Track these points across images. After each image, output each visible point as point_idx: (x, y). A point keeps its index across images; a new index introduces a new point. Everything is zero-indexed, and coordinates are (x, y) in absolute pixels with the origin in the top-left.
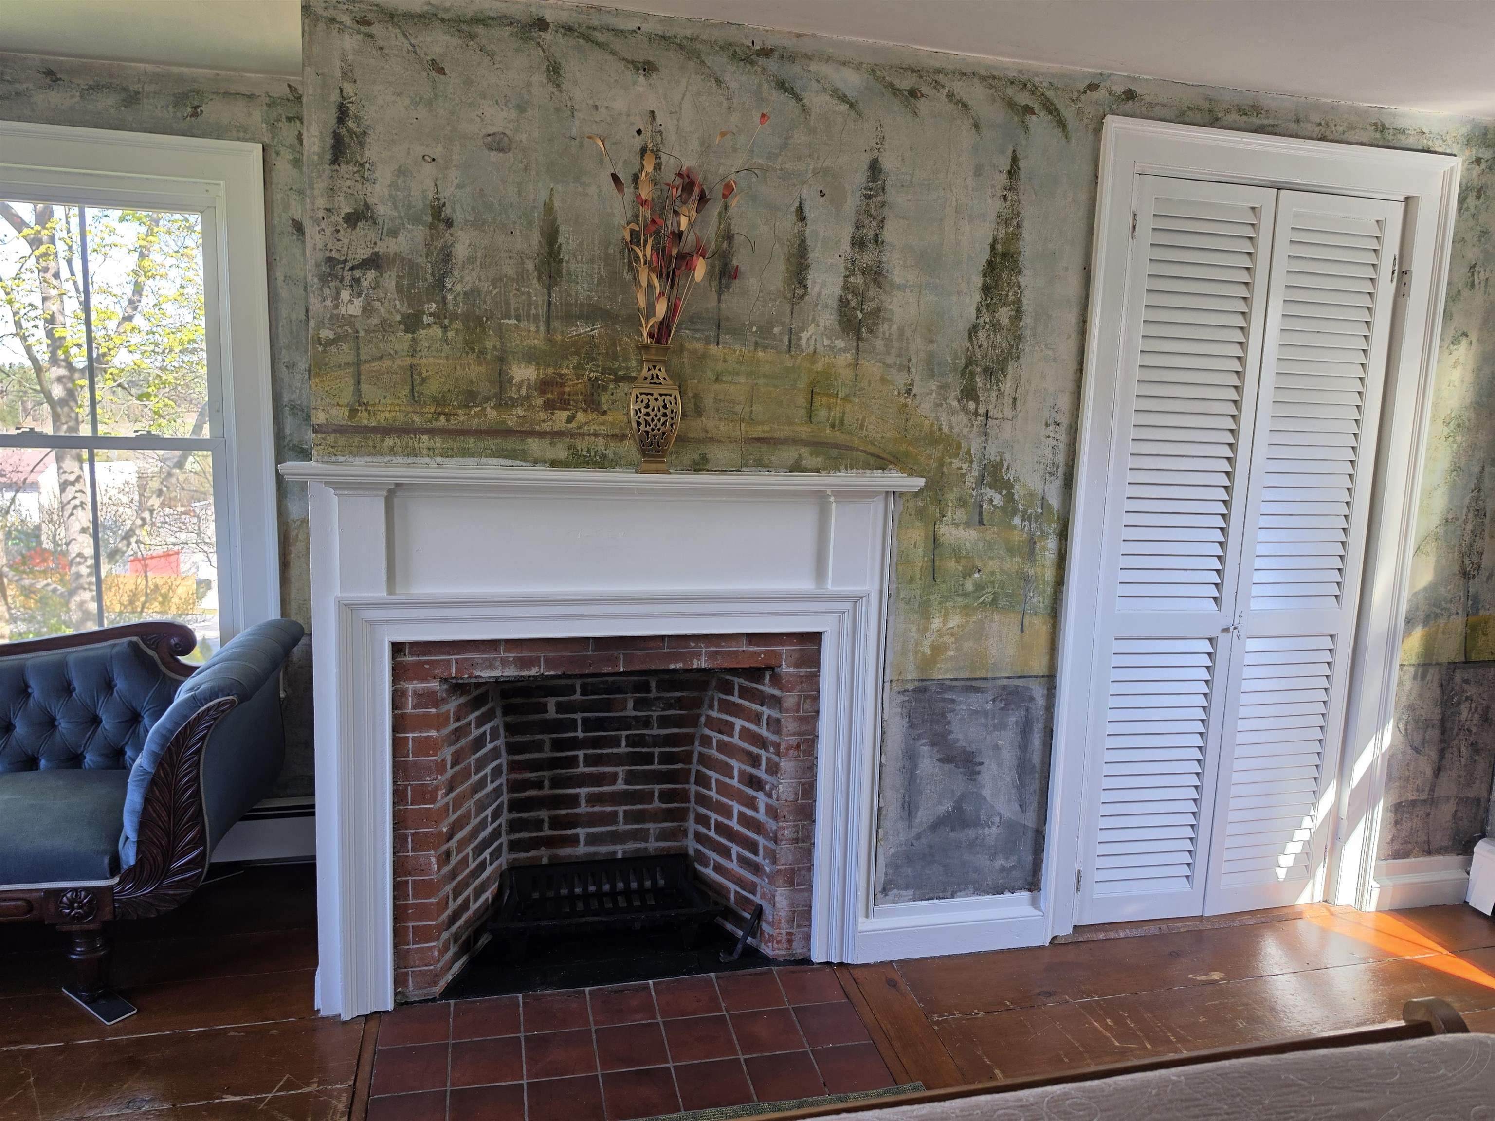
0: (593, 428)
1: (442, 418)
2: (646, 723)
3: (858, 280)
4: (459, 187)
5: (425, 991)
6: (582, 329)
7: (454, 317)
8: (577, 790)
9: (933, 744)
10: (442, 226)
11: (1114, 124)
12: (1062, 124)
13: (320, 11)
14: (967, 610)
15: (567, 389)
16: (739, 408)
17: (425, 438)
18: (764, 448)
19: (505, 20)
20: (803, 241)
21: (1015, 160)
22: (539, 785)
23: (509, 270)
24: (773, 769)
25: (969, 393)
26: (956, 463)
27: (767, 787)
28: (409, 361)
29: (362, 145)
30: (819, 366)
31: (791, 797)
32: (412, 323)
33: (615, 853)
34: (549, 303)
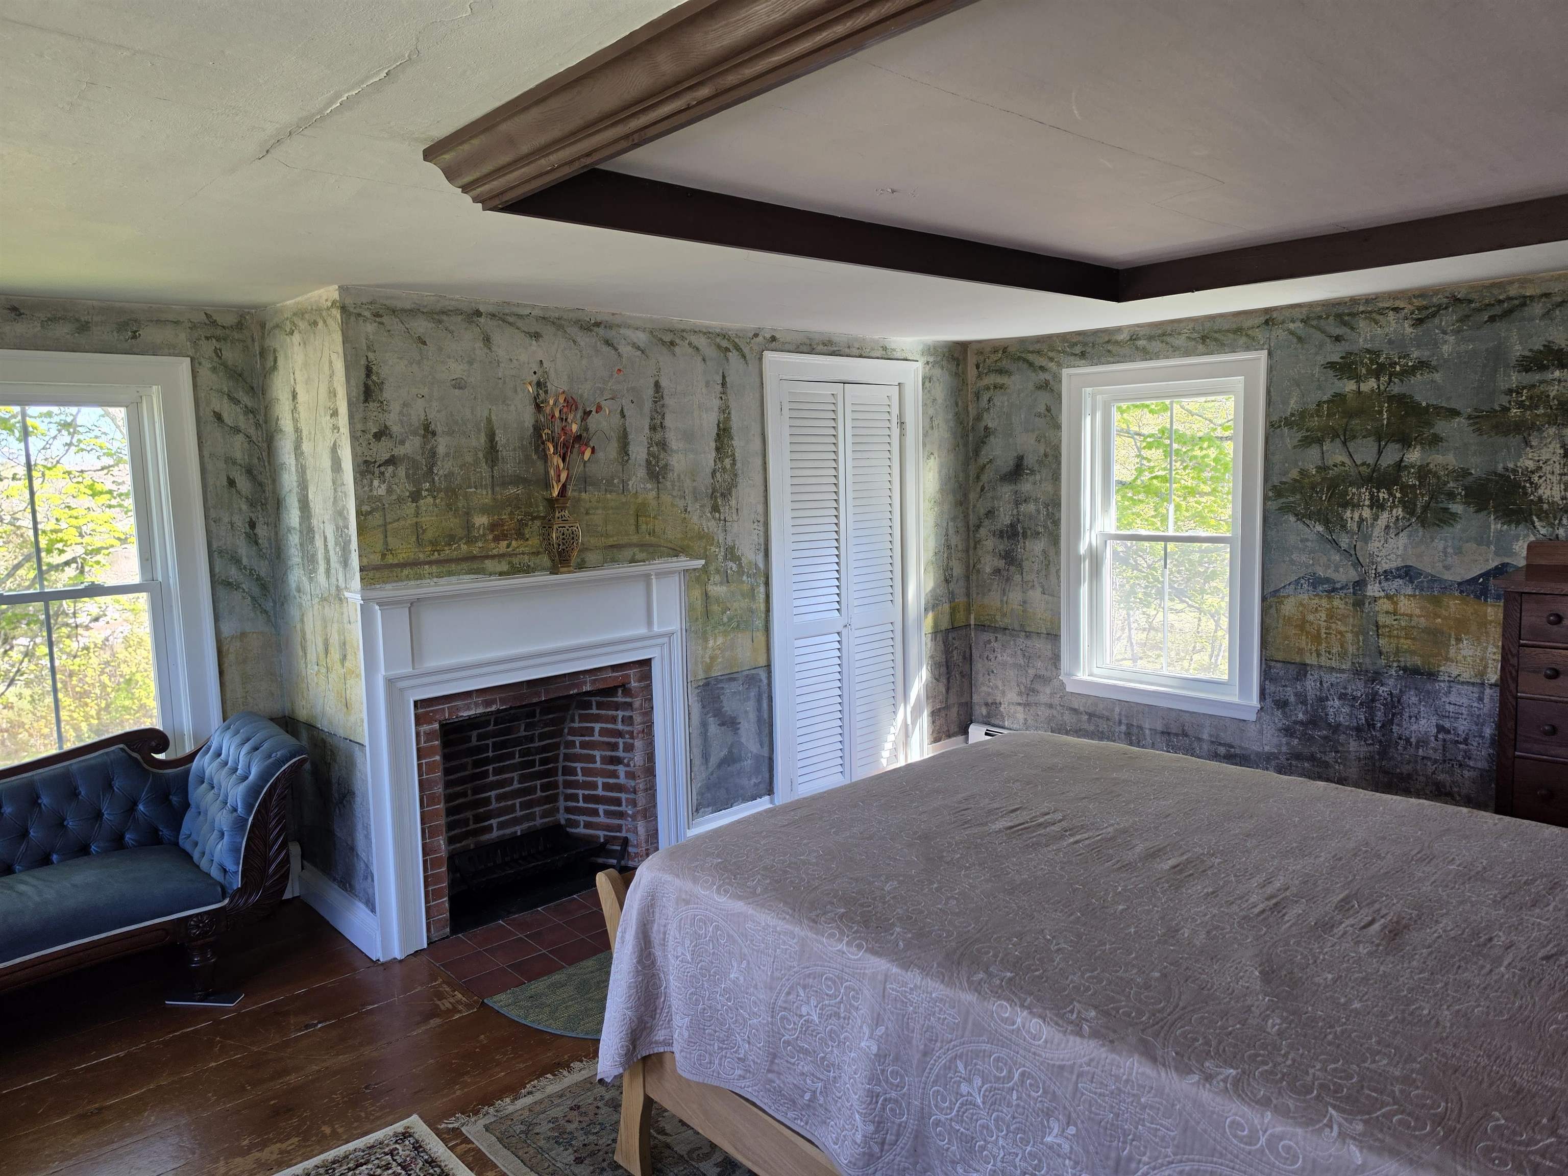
0: (520, 550)
1: (436, 553)
2: (531, 739)
3: (655, 449)
4: (438, 411)
5: (441, 932)
6: (512, 490)
7: (440, 490)
8: (489, 794)
9: (715, 716)
10: (430, 436)
11: (769, 356)
12: (744, 356)
13: (352, 310)
14: (725, 633)
15: (506, 528)
16: (600, 529)
17: (427, 567)
18: (615, 550)
19: (458, 312)
20: (625, 429)
21: (724, 377)
22: (464, 794)
23: (469, 459)
24: (629, 748)
25: (715, 509)
26: (713, 549)
27: (626, 761)
28: (415, 520)
29: (381, 390)
30: (640, 500)
31: (642, 764)
32: (415, 496)
33: (516, 832)
34: (493, 477)
